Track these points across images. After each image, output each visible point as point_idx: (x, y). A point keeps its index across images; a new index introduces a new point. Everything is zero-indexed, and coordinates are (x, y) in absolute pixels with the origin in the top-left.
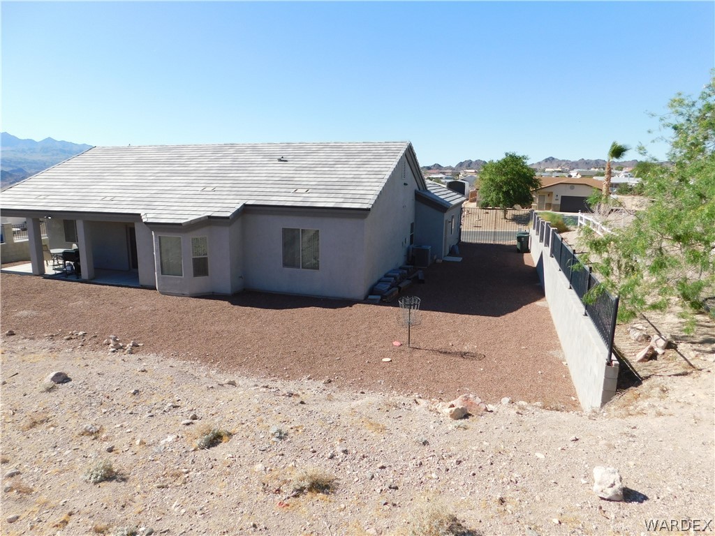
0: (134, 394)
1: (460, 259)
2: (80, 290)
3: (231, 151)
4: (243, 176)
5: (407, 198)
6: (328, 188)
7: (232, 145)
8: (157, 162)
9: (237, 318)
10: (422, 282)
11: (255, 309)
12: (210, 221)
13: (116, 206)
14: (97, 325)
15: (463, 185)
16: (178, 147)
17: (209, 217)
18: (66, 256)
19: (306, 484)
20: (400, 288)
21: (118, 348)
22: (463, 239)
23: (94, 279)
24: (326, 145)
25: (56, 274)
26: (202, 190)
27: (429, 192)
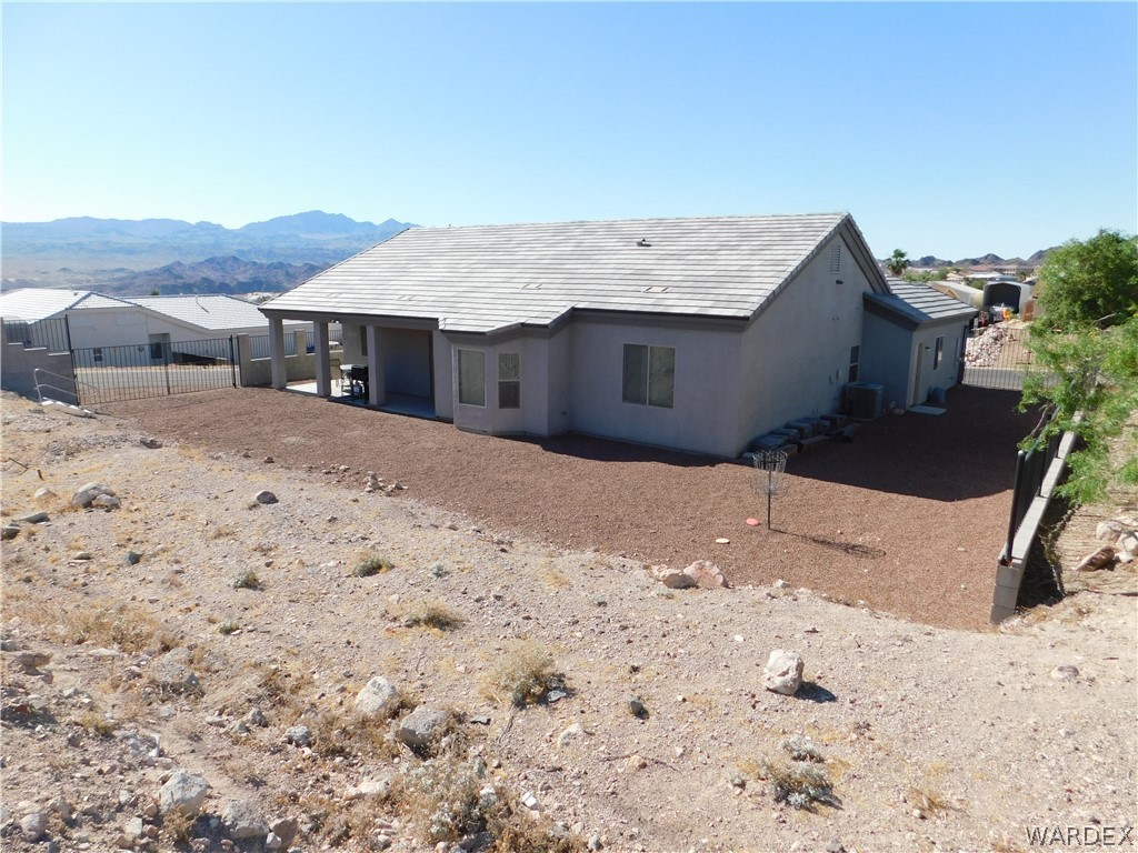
0: (330, 521)
1: (940, 411)
2: (364, 419)
3: (578, 232)
4: (582, 267)
5: (845, 305)
6: (696, 286)
7: (582, 223)
8: (477, 248)
9: (542, 468)
10: (848, 440)
11: (572, 458)
12: (523, 331)
13: (412, 308)
14: (365, 461)
15: (1017, 290)
16: (510, 227)
17: (523, 324)
18: (354, 374)
19: (423, 616)
20: (800, 447)
21: (376, 488)
22: (967, 381)
23: (384, 405)
24: (712, 221)
25: (343, 397)
26: (524, 288)
27: (895, 296)
